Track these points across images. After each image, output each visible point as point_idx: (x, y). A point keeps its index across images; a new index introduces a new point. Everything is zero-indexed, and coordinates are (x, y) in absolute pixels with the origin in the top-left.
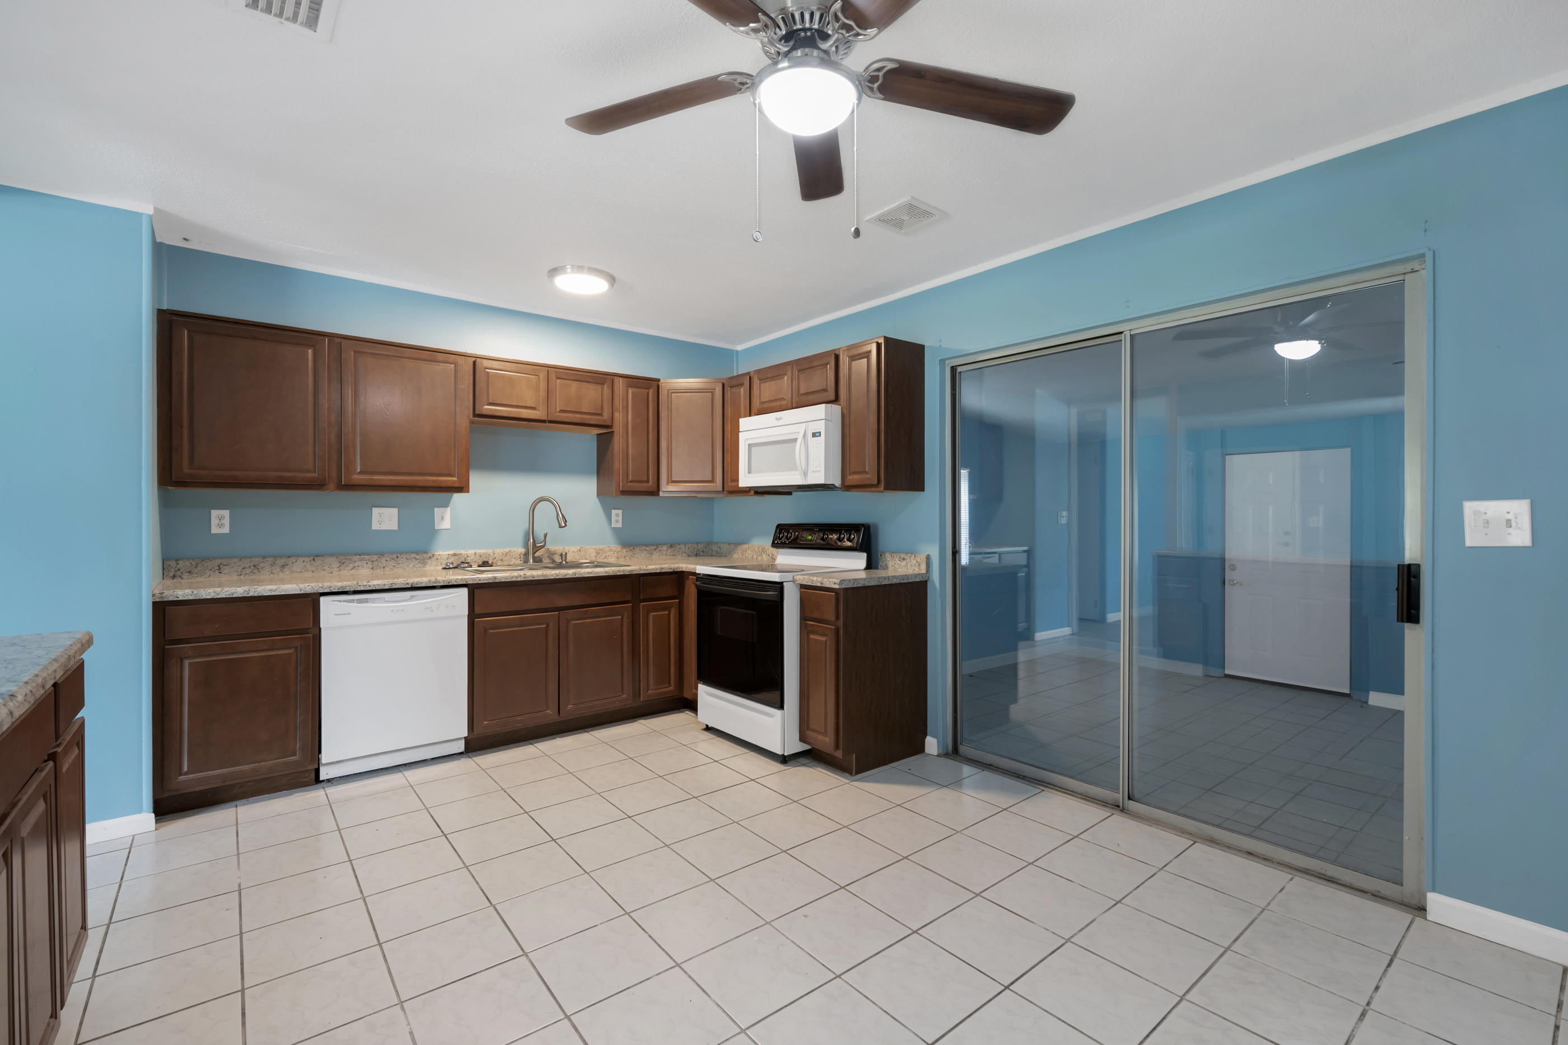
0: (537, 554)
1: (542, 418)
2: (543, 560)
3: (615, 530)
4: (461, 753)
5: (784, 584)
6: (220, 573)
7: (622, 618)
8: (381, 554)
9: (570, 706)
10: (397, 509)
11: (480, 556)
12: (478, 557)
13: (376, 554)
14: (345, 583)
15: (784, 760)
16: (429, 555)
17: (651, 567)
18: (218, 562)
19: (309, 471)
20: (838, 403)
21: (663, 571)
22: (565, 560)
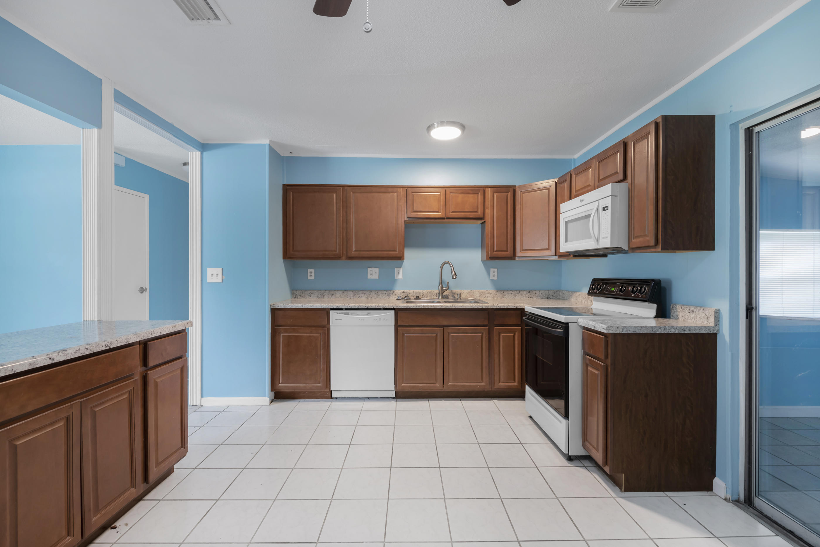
0: (444, 294)
1: (442, 217)
2: (449, 297)
3: (492, 280)
4: (394, 398)
5: (569, 324)
6: (310, 296)
7: (482, 335)
8: (371, 291)
9: (449, 384)
10: (378, 269)
11: (416, 294)
12: (415, 294)
13: (369, 291)
14: (339, 304)
15: (570, 459)
16: (392, 292)
17: (501, 305)
18: (309, 292)
19: (335, 251)
20: (626, 181)
21: (509, 307)
22: (460, 298)
